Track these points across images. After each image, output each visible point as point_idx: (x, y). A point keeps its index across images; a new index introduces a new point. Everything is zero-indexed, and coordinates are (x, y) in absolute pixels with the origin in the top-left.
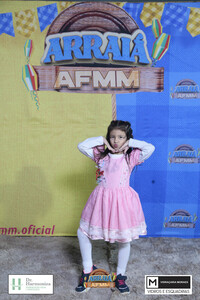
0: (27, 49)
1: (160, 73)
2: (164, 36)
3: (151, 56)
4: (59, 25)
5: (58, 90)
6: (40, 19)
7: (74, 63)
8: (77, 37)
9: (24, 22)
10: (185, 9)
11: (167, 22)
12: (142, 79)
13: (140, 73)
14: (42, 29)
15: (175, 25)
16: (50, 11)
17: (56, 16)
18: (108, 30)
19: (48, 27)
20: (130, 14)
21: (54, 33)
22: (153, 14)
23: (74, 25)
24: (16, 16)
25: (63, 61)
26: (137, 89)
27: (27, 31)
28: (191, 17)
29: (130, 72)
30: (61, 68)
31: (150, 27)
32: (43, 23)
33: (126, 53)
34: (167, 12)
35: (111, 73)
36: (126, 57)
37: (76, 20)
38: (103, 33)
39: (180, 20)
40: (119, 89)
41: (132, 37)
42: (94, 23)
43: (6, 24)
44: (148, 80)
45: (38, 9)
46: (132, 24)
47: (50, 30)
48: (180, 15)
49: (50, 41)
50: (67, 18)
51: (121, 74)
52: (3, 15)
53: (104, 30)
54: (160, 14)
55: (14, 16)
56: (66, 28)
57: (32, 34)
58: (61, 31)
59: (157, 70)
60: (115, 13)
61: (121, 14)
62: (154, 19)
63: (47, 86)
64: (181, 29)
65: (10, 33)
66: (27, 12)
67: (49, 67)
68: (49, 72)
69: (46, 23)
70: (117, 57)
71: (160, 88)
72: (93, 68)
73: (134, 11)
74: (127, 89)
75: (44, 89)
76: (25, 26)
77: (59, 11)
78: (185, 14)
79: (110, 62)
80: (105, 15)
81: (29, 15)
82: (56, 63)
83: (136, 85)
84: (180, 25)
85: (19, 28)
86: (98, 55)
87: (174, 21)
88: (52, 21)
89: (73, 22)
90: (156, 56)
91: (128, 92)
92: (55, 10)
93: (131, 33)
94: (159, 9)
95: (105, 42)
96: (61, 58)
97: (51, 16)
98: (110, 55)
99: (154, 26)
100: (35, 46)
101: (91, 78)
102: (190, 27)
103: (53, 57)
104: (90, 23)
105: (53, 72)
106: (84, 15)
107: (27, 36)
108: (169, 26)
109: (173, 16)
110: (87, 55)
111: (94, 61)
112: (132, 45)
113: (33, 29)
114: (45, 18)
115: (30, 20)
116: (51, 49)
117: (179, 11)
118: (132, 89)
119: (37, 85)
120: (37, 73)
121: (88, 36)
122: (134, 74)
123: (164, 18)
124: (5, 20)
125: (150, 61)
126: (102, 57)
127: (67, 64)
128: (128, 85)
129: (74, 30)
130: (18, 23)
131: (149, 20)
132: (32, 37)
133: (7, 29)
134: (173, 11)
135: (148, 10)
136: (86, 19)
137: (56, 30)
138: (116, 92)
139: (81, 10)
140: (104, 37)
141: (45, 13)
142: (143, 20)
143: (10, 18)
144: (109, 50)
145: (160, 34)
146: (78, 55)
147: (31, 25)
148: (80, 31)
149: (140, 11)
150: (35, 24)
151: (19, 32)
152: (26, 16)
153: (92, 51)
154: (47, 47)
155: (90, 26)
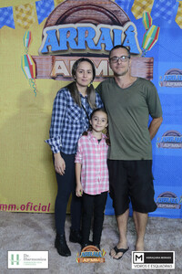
0: (26, 40)
1: (149, 63)
2: (153, 28)
3: (141, 47)
4: (55, 18)
5: (54, 78)
6: (38, 13)
7: (69, 53)
9: (23, 15)
10: (174, 3)
11: (157, 15)
12: (132, 68)
14: (40, 21)
15: (165, 18)
16: (47, 5)
17: (53, 9)
18: (101, 22)
19: (45, 20)
20: (122, 7)
21: (51, 25)
22: (144, 7)
23: (69, 18)
24: (16, 9)
25: (59, 51)
27: (26, 24)
28: (179, 10)
30: (57, 58)
31: (141, 19)
32: (41, 16)
34: (157, 6)
35: (103, 63)
37: (71, 13)
38: (96, 25)
39: (169, 13)
41: (124, 29)
42: (88, 16)
43: (7, 18)
44: (138, 70)
45: (37, 3)
46: (123, 17)
47: (47, 22)
48: (169, 8)
49: (47, 32)
50: (62, 12)
52: (4, 9)
53: (97, 22)
54: (150, 7)
55: (14, 10)
56: (62, 21)
57: (31, 26)
58: (57, 24)
59: (147, 59)
60: (107, 7)
61: (113, 7)
62: (144, 12)
63: (44, 74)
64: (170, 22)
65: (10, 25)
66: (26, 6)
68: (46, 61)
69: (44, 16)
70: (109, 47)
71: (149, 77)
73: (125, 4)
75: (42, 77)
76: (25, 19)
77: (56, 4)
78: (174, 7)
79: (103, 52)
80: (99, 8)
81: (28, 9)
82: (52, 54)
84: (169, 17)
85: (19, 21)
86: (91, 46)
87: (163, 14)
88: (49, 14)
90: (146, 47)
92: (52, 4)
93: (122, 25)
94: (149, 2)
95: (98, 33)
96: (57, 48)
97: (48, 9)
98: (103, 46)
99: (145, 19)
100: (33, 37)
102: (179, 19)
103: (50, 48)
104: (84, 16)
105: (50, 61)
106: (79, 8)
107: (26, 28)
108: (159, 18)
109: (163, 9)
110: (82, 46)
111: (87, 51)
112: (123, 36)
113: (31, 22)
114: (43, 11)
115: (29, 13)
116: (48, 40)
117: (168, 4)
119: (35, 74)
120: (35, 62)
121: (82, 28)
123: (154, 10)
124: (6, 13)
125: (140, 51)
126: (95, 48)
127: (63, 54)
129: (69, 23)
130: (18, 17)
131: (140, 12)
132: (31, 29)
133: (8, 22)
134: (163, 5)
135: (139, 4)
136: (80, 12)
137: (53, 22)
139: (76, 3)
140: (97, 29)
141: (43, 6)
142: (134, 13)
143: (11, 11)
144: (101, 41)
145: (150, 26)
146: (73, 46)
147: (30, 18)
148: (75, 23)
149: (131, 5)
150: (34, 17)
151: (19, 25)
152: (26, 10)
153: (86, 42)
154: (45, 38)
155: (84, 19)
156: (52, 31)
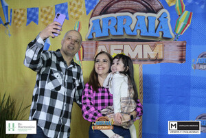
0: (77, 29)
3: (174, 31)
4: (99, 9)
6: (86, 6)
7: (109, 38)
8: (113, 17)
9: (75, 9)
12: (165, 51)
13: (164, 46)
14: (88, 13)
15: (197, 4)
17: (98, 2)
18: (137, 11)
19: (92, 11)
21: (96, 16)
23: (111, 9)
24: (70, 4)
25: (101, 37)
26: (161, 60)
27: (77, 15)
29: (155, 46)
30: (100, 43)
32: (88, 8)
33: (152, 29)
35: (139, 47)
36: (152, 33)
37: (112, 4)
38: (133, 13)
40: (145, 60)
41: (157, 16)
42: (126, 7)
44: (171, 53)
47: (93, 13)
49: (93, 21)
50: (105, 4)
51: (147, 47)
53: (134, 11)
56: (104, 11)
57: (80, 17)
58: (101, 14)
59: (179, 43)
63: (89, 57)
66: (78, 1)
67: (91, 42)
68: (91, 46)
69: (91, 8)
70: (144, 33)
71: (182, 59)
72: (124, 43)
74: (153, 60)
75: (87, 59)
76: (76, 12)
79: (138, 37)
81: (79, 3)
82: (96, 39)
83: (160, 56)
85: (72, 13)
86: (128, 32)
88: (95, 6)
89: (110, 6)
90: (178, 31)
91: (153, 63)
96: (100, 35)
98: (139, 31)
100: (82, 26)
101: (123, 50)
103: (94, 34)
104: (123, 6)
105: (94, 46)
107: (77, 19)
110: (120, 32)
111: (125, 37)
112: (157, 22)
113: (81, 14)
114: (90, 4)
115: (79, 7)
116: (93, 28)
118: (157, 60)
119: (82, 56)
120: (83, 47)
121: (121, 17)
122: (159, 47)
124: (63, 8)
125: (173, 35)
126: (132, 34)
127: (105, 39)
128: (153, 57)
129: (110, 13)
130: (71, 10)
131: (173, 0)
132: (81, 19)
136: (120, 3)
137: (98, 13)
138: (143, 63)
140: (133, 17)
141: (90, 1)
142: (167, 1)
143: (66, 6)
144: (137, 28)
145: (183, 11)
146: (113, 32)
147: (80, 10)
148: (115, 13)
150: (83, 10)
151: (72, 16)
152: (77, 4)
153: (124, 29)
154: (91, 26)
155: (123, 9)
156: (97, 20)
